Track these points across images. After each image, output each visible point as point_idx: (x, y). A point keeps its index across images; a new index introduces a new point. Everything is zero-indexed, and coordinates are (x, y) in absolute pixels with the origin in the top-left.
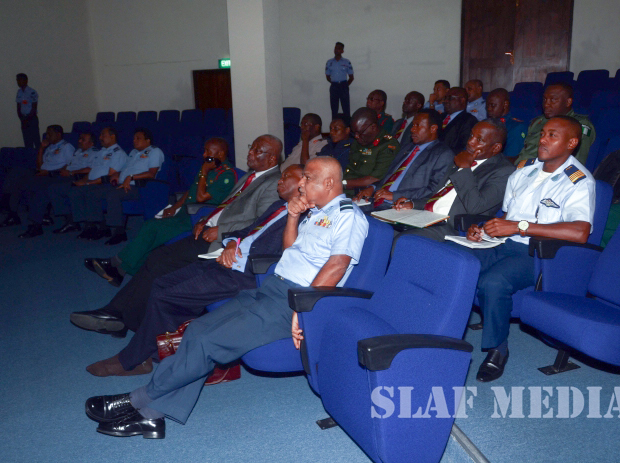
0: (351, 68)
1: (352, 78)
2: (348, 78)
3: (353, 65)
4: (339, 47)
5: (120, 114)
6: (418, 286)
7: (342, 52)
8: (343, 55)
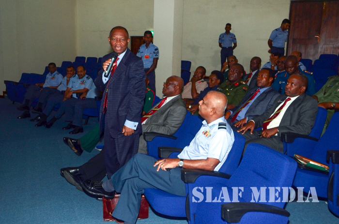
0: (235, 39)
1: (235, 45)
2: (233, 45)
3: (236, 37)
4: (228, 27)
5: (89, 58)
6: (259, 174)
7: (230, 29)
8: (231, 31)
